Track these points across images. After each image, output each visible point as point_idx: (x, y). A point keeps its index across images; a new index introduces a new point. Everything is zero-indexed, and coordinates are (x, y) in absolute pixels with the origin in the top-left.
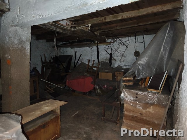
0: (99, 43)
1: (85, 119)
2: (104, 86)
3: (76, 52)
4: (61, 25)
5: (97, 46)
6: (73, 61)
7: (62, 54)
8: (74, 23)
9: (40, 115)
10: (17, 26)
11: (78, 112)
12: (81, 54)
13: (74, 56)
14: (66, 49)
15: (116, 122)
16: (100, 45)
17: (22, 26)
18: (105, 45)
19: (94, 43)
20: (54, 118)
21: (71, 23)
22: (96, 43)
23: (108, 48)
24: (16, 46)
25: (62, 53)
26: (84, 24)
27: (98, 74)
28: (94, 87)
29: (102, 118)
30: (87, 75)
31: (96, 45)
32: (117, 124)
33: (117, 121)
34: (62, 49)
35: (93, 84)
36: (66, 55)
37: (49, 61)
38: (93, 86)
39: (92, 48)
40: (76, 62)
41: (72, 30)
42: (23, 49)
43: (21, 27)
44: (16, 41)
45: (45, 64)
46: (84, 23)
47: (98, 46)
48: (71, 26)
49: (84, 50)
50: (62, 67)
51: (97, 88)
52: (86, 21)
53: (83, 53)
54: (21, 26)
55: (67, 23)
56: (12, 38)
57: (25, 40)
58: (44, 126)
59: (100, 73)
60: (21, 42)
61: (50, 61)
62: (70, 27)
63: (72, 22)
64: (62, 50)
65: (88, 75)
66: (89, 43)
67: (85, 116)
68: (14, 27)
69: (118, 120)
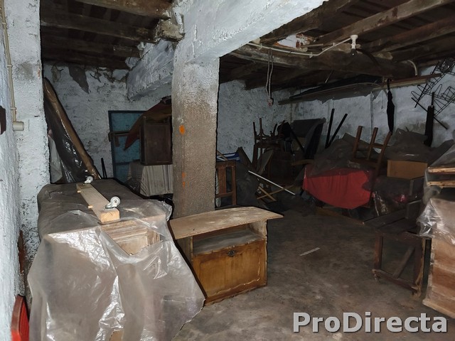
0: (393, 83)
1: (331, 265)
2: (399, 196)
3: (333, 110)
4: (284, 48)
5: (389, 89)
6: (324, 133)
7: (301, 118)
8: (317, 40)
9: (223, 228)
10: (195, 63)
11: (318, 249)
12: (346, 115)
13: (328, 120)
14: (310, 105)
15: (410, 288)
16: (398, 87)
17: (203, 62)
18: (413, 85)
19: (380, 82)
20: (253, 243)
21: (309, 40)
22: (384, 84)
23: (424, 93)
24: (193, 100)
25: (300, 115)
26: (341, 38)
27: (384, 165)
28: (371, 199)
29: (374, 270)
30: (355, 166)
31: (386, 86)
32: (413, 294)
33: (415, 285)
34: (301, 104)
35: (368, 190)
36: (309, 118)
37: (271, 134)
38: (369, 196)
39: (375, 98)
40: (332, 133)
41: (311, 55)
42: (204, 105)
43: (202, 64)
44: (193, 90)
45: (260, 140)
46: (340, 34)
47: (391, 90)
48: (309, 48)
49: (355, 105)
50: (298, 148)
51: (378, 202)
52: (344, 28)
53: (350, 112)
54: (200, 62)
55: (298, 43)
56: (187, 86)
57: (209, 87)
58: (232, 253)
59: (389, 162)
60: (202, 91)
61: (273, 134)
62: (305, 49)
63: (311, 39)
64: (302, 108)
65: (357, 166)
66: (365, 84)
67: (332, 260)
68: (190, 65)
69: (418, 284)
